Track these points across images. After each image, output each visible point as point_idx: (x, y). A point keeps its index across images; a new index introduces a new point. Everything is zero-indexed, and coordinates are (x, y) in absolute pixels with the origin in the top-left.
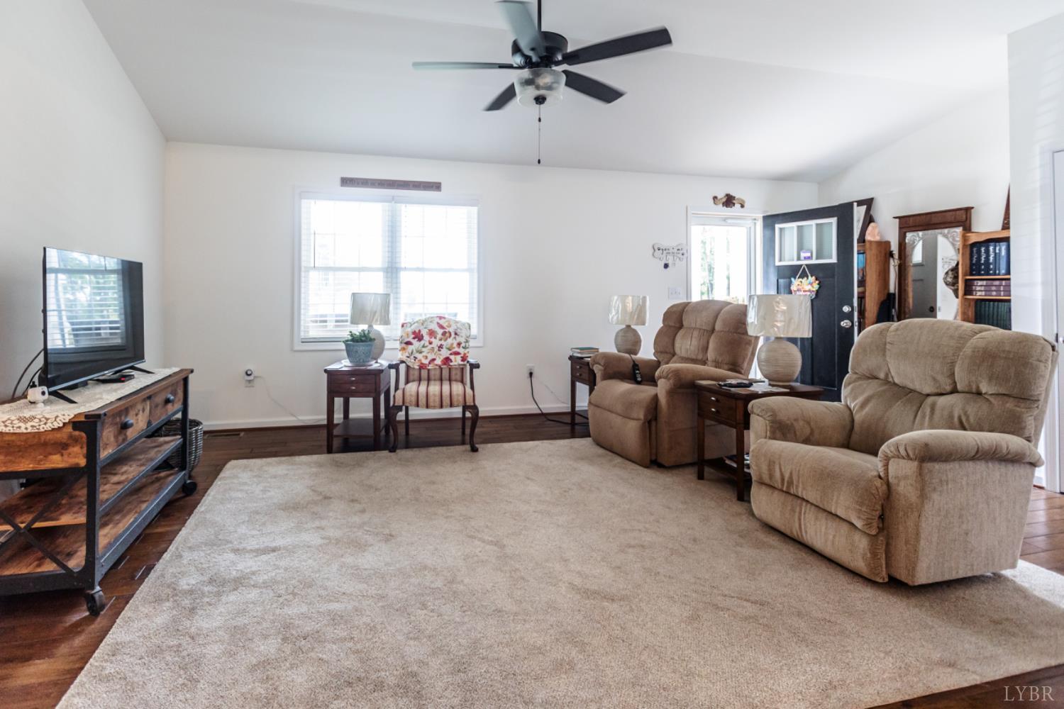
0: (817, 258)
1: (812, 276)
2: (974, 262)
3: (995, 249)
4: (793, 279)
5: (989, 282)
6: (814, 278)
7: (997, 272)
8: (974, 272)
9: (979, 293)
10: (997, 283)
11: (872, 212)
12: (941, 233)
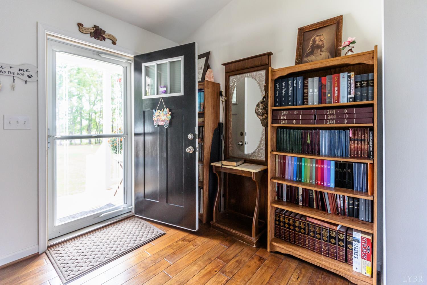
0: (170, 93)
1: (167, 108)
2: (277, 95)
3: (293, 83)
4: (154, 110)
5: (291, 112)
6: (168, 109)
7: (295, 103)
8: (277, 104)
9: (283, 122)
10: (297, 112)
11: (209, 62)
12: (251, 76)
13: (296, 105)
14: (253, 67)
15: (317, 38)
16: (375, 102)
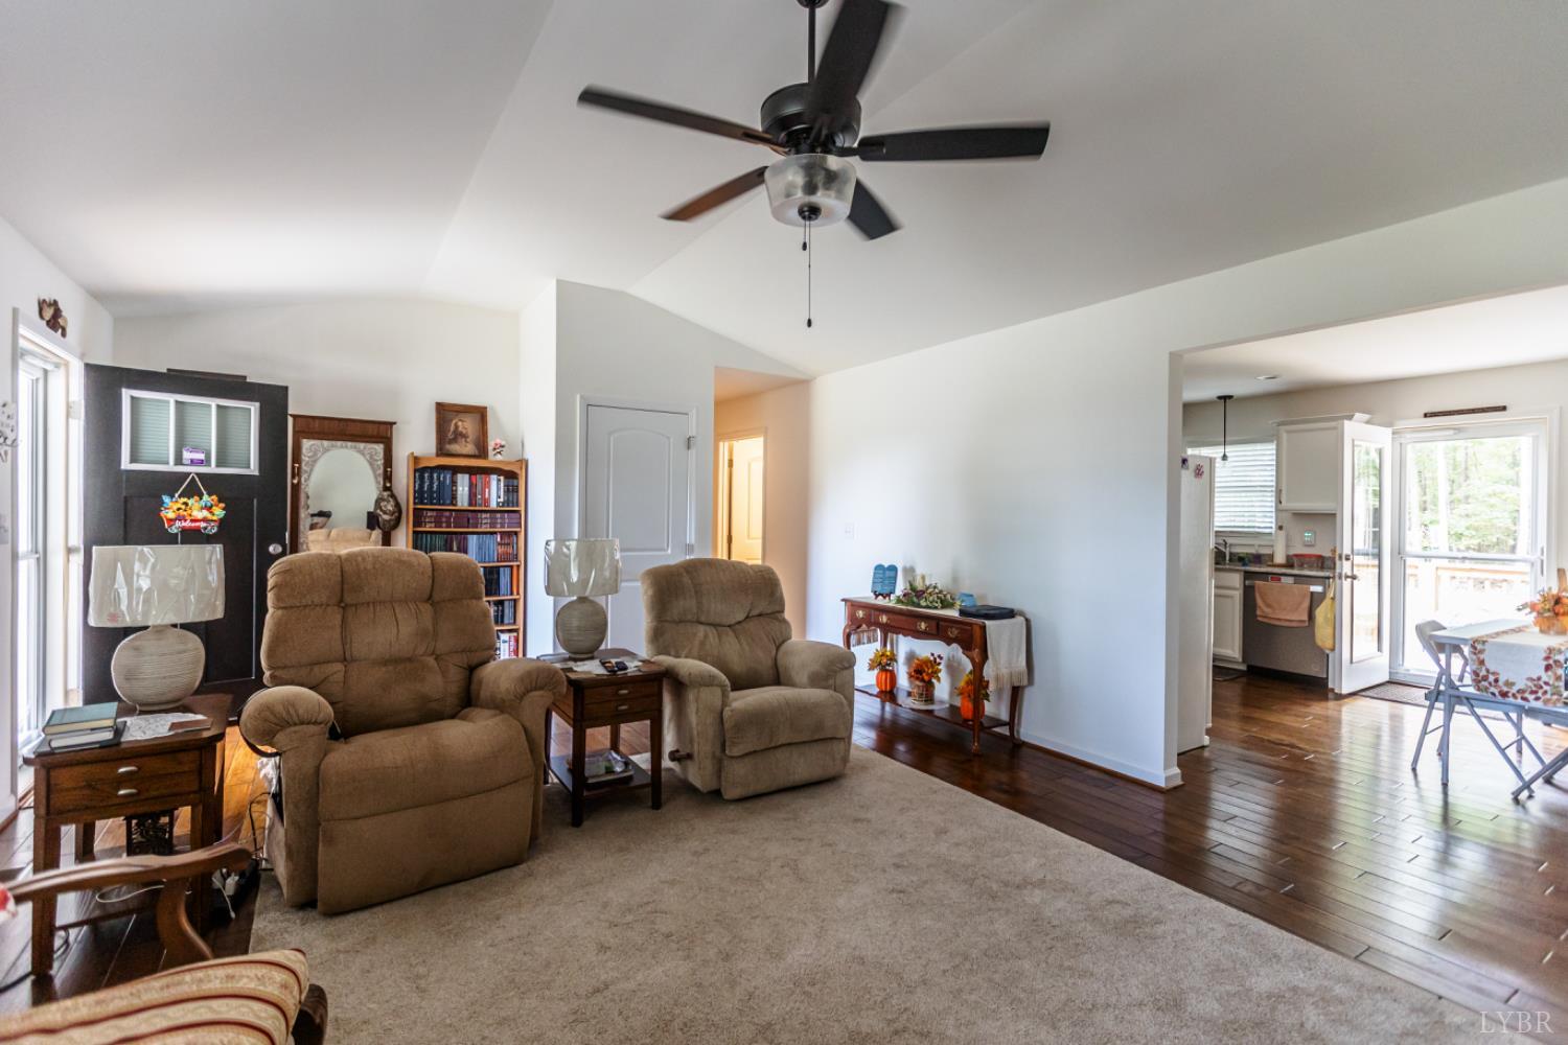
0: (220, 465)
1: (210, 495)
2: (417, 488)
4: (166, 498)
6: (214, 497)
7: (441, 501)
8: (417, 501)
12: (355, 448)
13: (443, 504)
14: (360, 436)
15: (460, 423)
16: (522, 509)
